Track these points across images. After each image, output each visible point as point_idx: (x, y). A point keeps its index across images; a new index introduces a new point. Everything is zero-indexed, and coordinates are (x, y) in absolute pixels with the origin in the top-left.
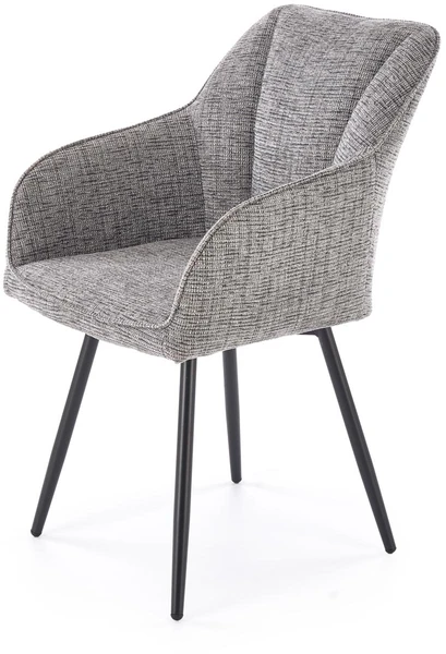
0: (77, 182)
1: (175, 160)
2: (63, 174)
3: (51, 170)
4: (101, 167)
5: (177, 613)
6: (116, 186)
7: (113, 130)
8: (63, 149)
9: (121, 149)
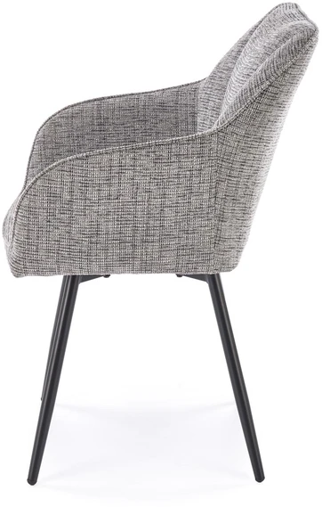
0: (88, 130)
1: (177, 123)
2: (77, 122)
3: (67, 118)
4: (111, 121)
5: (32, 479)
6: (122, 137)
7: (133, 92)
8: (85, 102)
9: (131, 109)
